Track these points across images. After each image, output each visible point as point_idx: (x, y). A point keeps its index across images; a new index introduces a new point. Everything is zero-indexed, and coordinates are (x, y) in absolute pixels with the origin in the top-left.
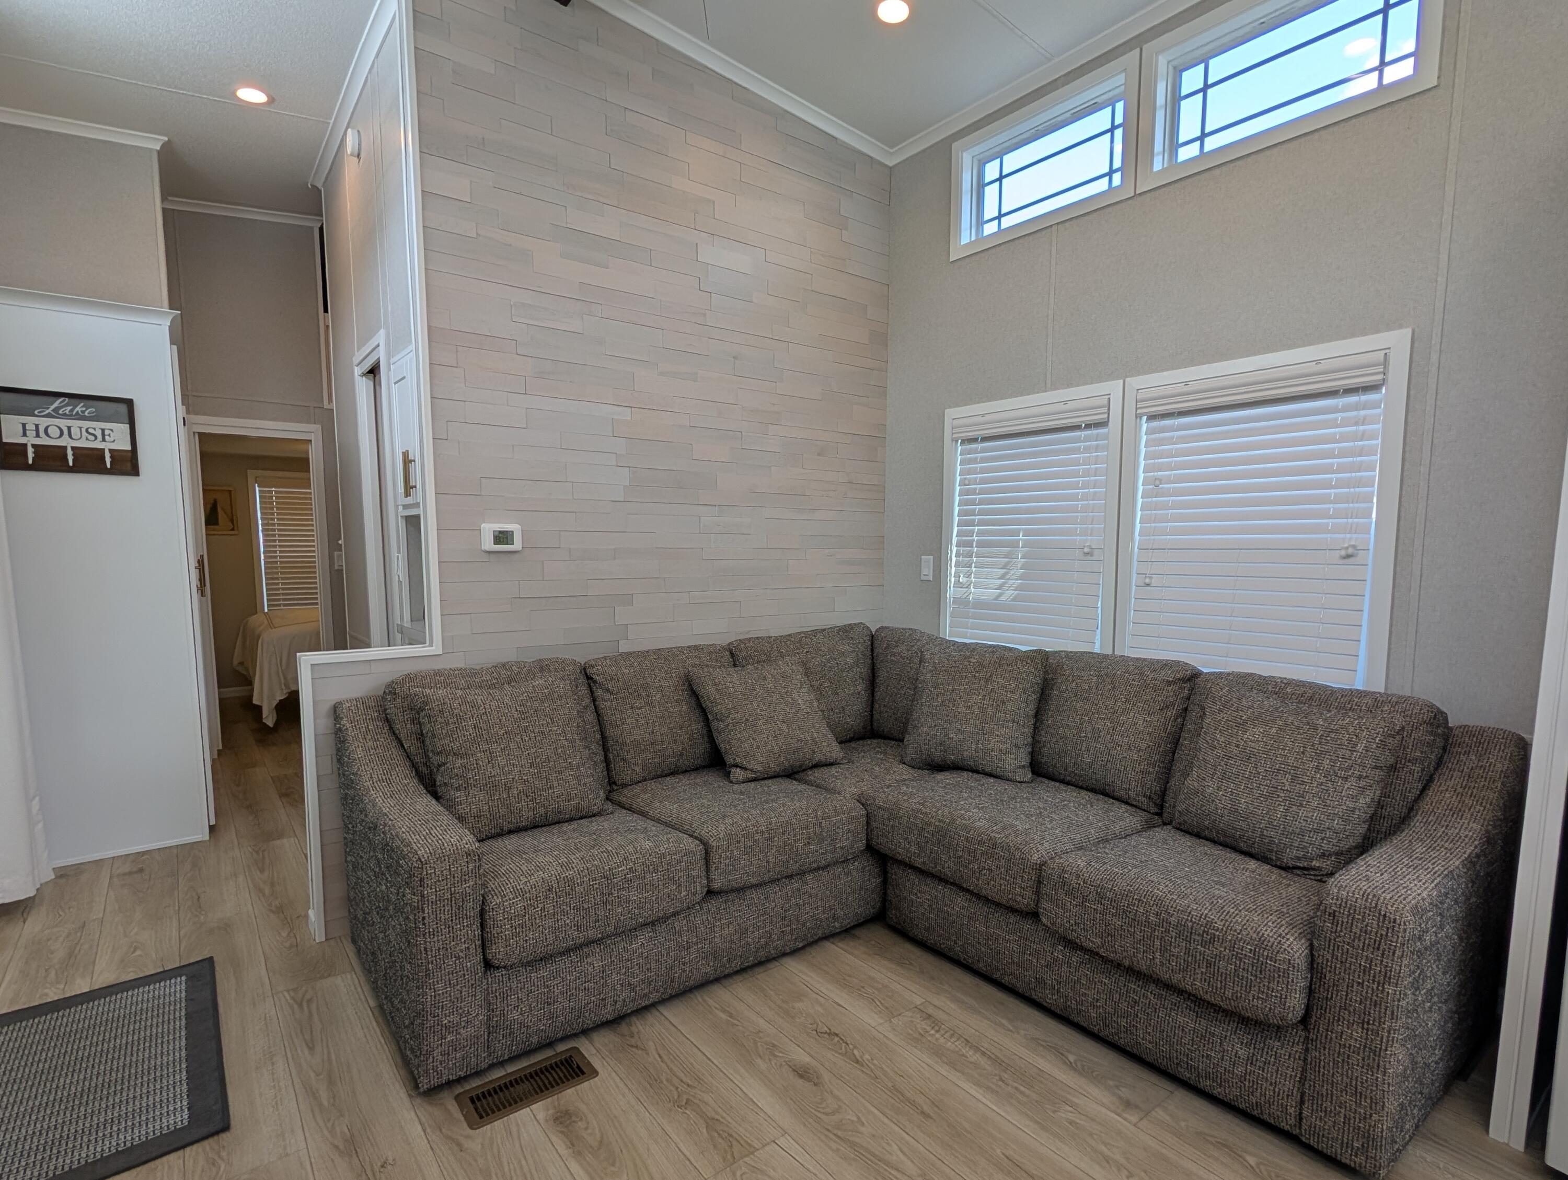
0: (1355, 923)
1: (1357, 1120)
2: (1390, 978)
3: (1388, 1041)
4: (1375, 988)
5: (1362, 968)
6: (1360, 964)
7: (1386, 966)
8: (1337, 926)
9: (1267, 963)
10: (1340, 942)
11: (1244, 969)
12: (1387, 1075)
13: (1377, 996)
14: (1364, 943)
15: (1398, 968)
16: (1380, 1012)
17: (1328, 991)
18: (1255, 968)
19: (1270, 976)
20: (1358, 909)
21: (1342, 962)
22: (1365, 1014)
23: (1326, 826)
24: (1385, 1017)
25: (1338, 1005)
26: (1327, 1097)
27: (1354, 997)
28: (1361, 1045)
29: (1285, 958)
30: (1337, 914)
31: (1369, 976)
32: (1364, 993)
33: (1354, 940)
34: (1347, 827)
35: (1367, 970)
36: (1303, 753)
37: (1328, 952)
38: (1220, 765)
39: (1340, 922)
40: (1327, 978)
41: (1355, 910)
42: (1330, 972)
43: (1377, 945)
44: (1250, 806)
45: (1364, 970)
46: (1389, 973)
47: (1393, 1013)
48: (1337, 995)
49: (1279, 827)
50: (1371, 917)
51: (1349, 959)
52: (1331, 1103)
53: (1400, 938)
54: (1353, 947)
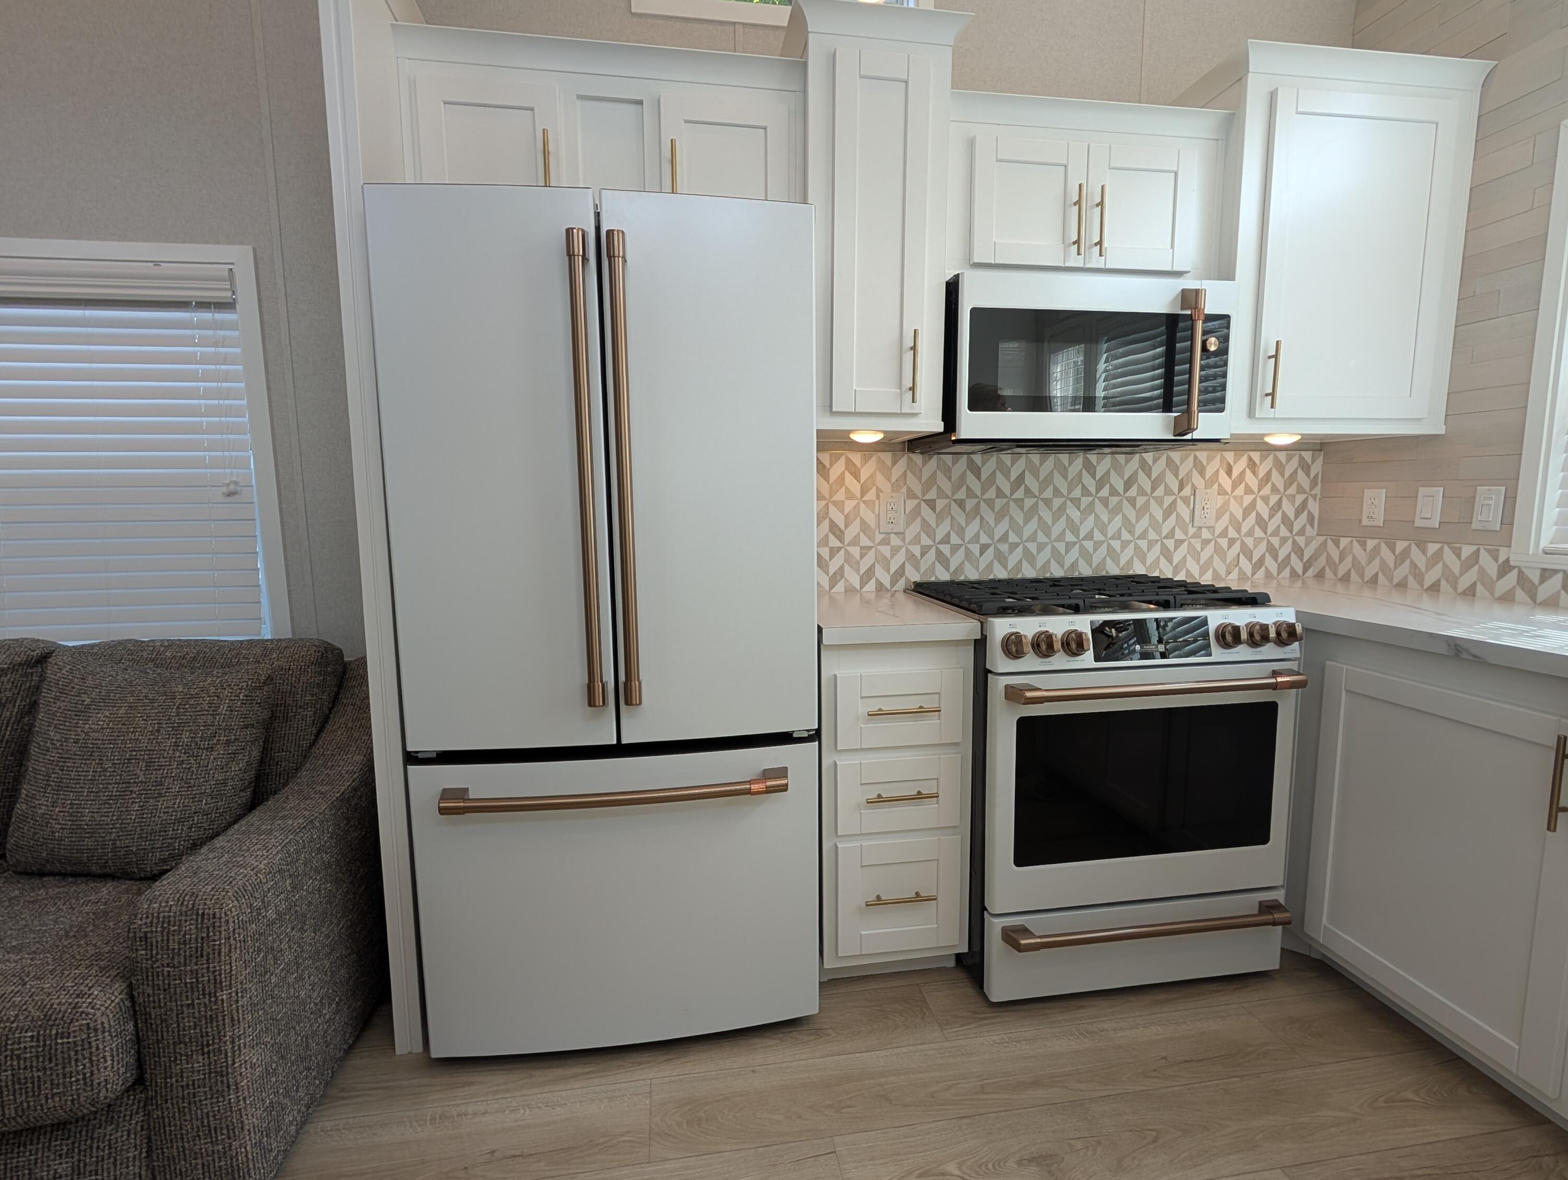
0: (171, 937)
1: (217, 1160)
2: (221, 983)
3: (234, 1052)
4: (207, 1002)
5: (188, 985)
6: (186, 983)
7: (214, 972)
8: (151, 950)
9: (57, 1044)
10: (158, 967)
11: (25, 1068)
12: (240, 1090)
13: (211, 1010)
14: (185, 956)
15: (228, 967)
16: (218, 1026)
17: (157, 1031)
18: (41, 1059)
19: (63, 1058)
20: (172, 919)
21: (165, 990)
22: (202, 1037)
23: (193, 811)
24: (224, 1028)
25: (171, 1042)
26: (179, 1156)
27: (187, 1024)
28: (204, 1074)
29: (82, 1025)
30: (149, 935)
31: (198, 991)
32: (197, 1014)
33: (173, 958)
34: (220, 803)
35: (195, 985)
36: (158, 731)
37: (148, 985)
38: (53, 773)
39: (154, 944)
40: (153, 1017)
41: (169, 922)
42: (154, 1008)
43: (199, 953)
44: (96, 815)
45: (192, 987)
46: (218, 977)
47: (232, 1019)
48: (168, 1031)
49: (135, 831)
50: (188, 923)
51: (172, 983)
52: (185, 1160)
53: (223, 933)
54: (174, 967)
